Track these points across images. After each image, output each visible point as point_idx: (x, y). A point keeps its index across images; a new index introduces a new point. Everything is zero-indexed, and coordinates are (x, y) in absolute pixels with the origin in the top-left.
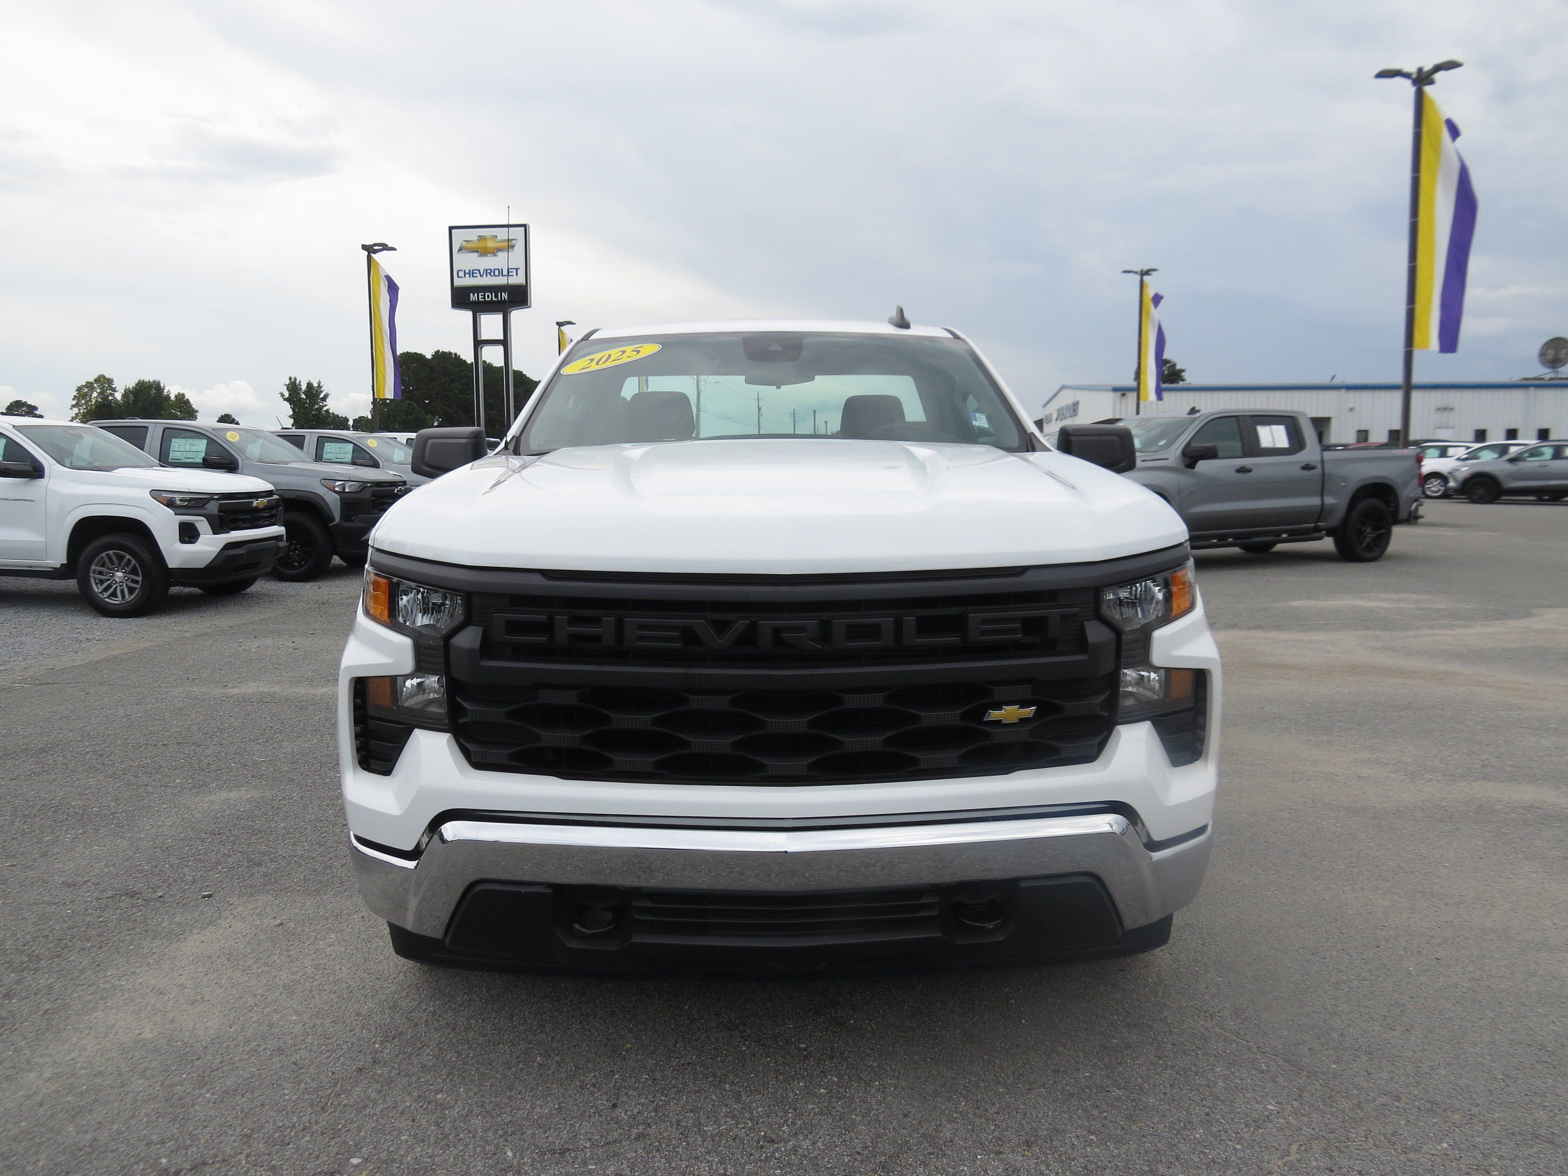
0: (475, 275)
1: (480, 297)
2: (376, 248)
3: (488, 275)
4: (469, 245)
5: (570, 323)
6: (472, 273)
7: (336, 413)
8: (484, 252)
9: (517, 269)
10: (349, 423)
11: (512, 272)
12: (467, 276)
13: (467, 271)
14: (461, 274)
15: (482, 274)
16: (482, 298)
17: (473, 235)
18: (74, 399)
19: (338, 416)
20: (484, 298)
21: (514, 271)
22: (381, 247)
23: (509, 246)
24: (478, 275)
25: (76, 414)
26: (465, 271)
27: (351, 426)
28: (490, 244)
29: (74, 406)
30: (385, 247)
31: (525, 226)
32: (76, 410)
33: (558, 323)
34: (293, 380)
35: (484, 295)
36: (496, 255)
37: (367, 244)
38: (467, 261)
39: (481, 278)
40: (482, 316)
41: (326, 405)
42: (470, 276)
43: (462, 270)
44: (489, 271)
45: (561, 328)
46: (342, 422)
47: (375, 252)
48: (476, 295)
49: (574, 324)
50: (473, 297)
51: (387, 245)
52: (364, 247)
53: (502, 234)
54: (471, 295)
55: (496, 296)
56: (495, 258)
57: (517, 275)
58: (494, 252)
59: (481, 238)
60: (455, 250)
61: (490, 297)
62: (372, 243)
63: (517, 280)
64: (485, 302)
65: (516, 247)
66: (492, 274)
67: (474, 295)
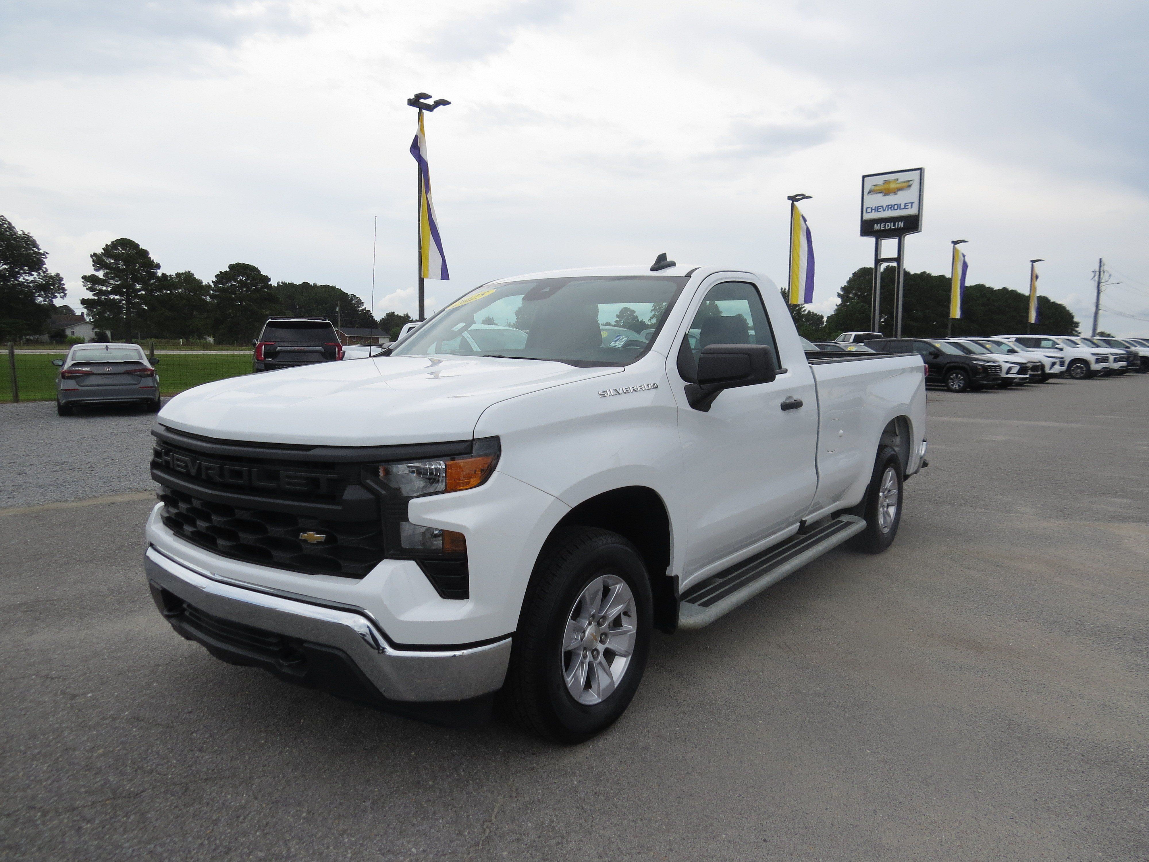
0: (879, 210)
1: (882, 226)
2: (798, 197)
3: (889, 210)
4: (877, 188)
5: (963, 241)
6: (877, 209)
7: (815, 312)
8: (887, 192)
9: (912, 203)
10: (824, 320)
11: (908, 206)
12: (873, 211)
13: (874, 208)
14: (869, 210)
15: (885, 208)
16: (883, 227)
17: (880, 180)
18: (653, 307)
19: (816, 314)
20: (885, 227)
21: (910, 205)
22: (801, 197)
23: (908, 185)
24: (881, 210)
25: (653, 315)
26: (872, 208)
27: (825, 322)
28: (893, 186)
29: (652, 310)
30: (804, 197)
31: (920, 169)
32: (653, 313)
33: (953, 242)
34: (783, 290)
35: (885, 225)
36: (896, 194)
37: (791, 195)
38: (875, 200)
39: (884, 212)
40: (883, 241)
41: (804, 307)
42: (875, 212)
43: (869, 208)
44: (890, 206)
45: (956, 245)
46: (819, 319)
47: (797, 200)
48: (879, 225)
49: (967, 242)
50: (877, 227)
51: (805, 195)
52: (789, 198)
53: (902, 177)
54: (876, 225)
55: (894, 225)
56: (895, 196)
57: (912, 207)
58: (895, 191)
59: (886, 182)
60: (866, 192)
61: (890, 226)
62: (794, 195)
63: (912, 211)
64: (885, 230)
65: (913, 186)
66: (892, 208)
67: (877, 225)
